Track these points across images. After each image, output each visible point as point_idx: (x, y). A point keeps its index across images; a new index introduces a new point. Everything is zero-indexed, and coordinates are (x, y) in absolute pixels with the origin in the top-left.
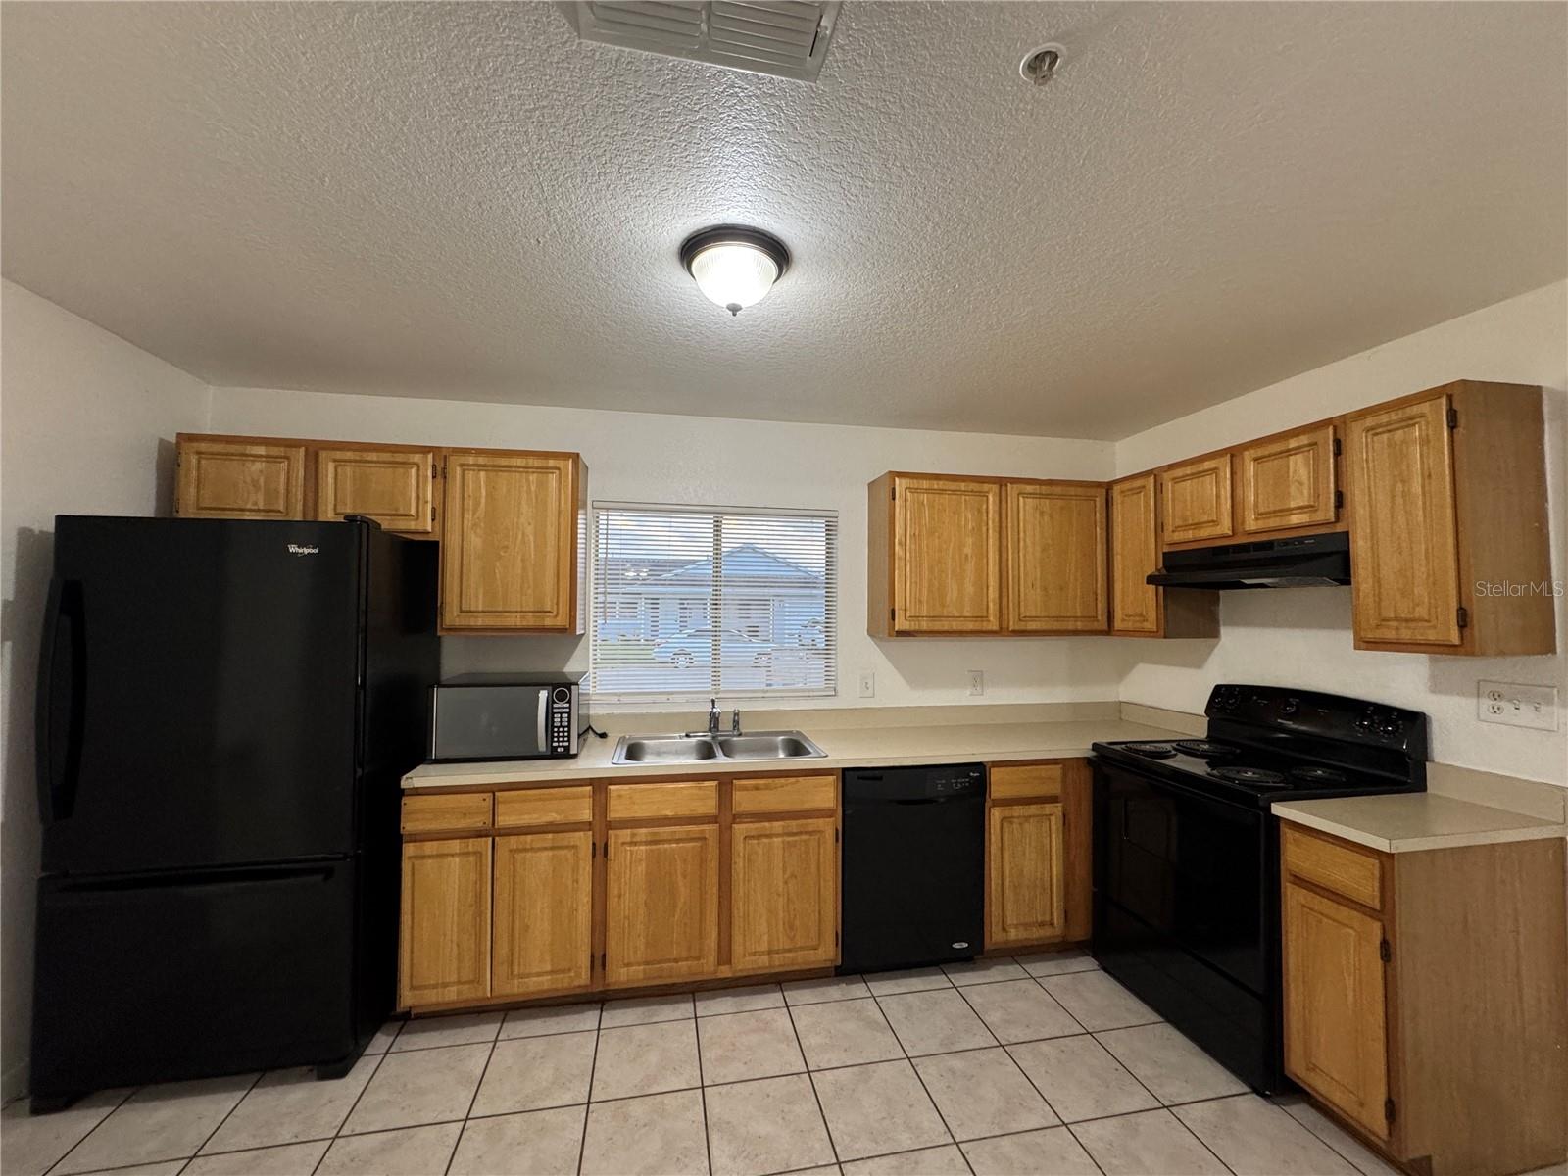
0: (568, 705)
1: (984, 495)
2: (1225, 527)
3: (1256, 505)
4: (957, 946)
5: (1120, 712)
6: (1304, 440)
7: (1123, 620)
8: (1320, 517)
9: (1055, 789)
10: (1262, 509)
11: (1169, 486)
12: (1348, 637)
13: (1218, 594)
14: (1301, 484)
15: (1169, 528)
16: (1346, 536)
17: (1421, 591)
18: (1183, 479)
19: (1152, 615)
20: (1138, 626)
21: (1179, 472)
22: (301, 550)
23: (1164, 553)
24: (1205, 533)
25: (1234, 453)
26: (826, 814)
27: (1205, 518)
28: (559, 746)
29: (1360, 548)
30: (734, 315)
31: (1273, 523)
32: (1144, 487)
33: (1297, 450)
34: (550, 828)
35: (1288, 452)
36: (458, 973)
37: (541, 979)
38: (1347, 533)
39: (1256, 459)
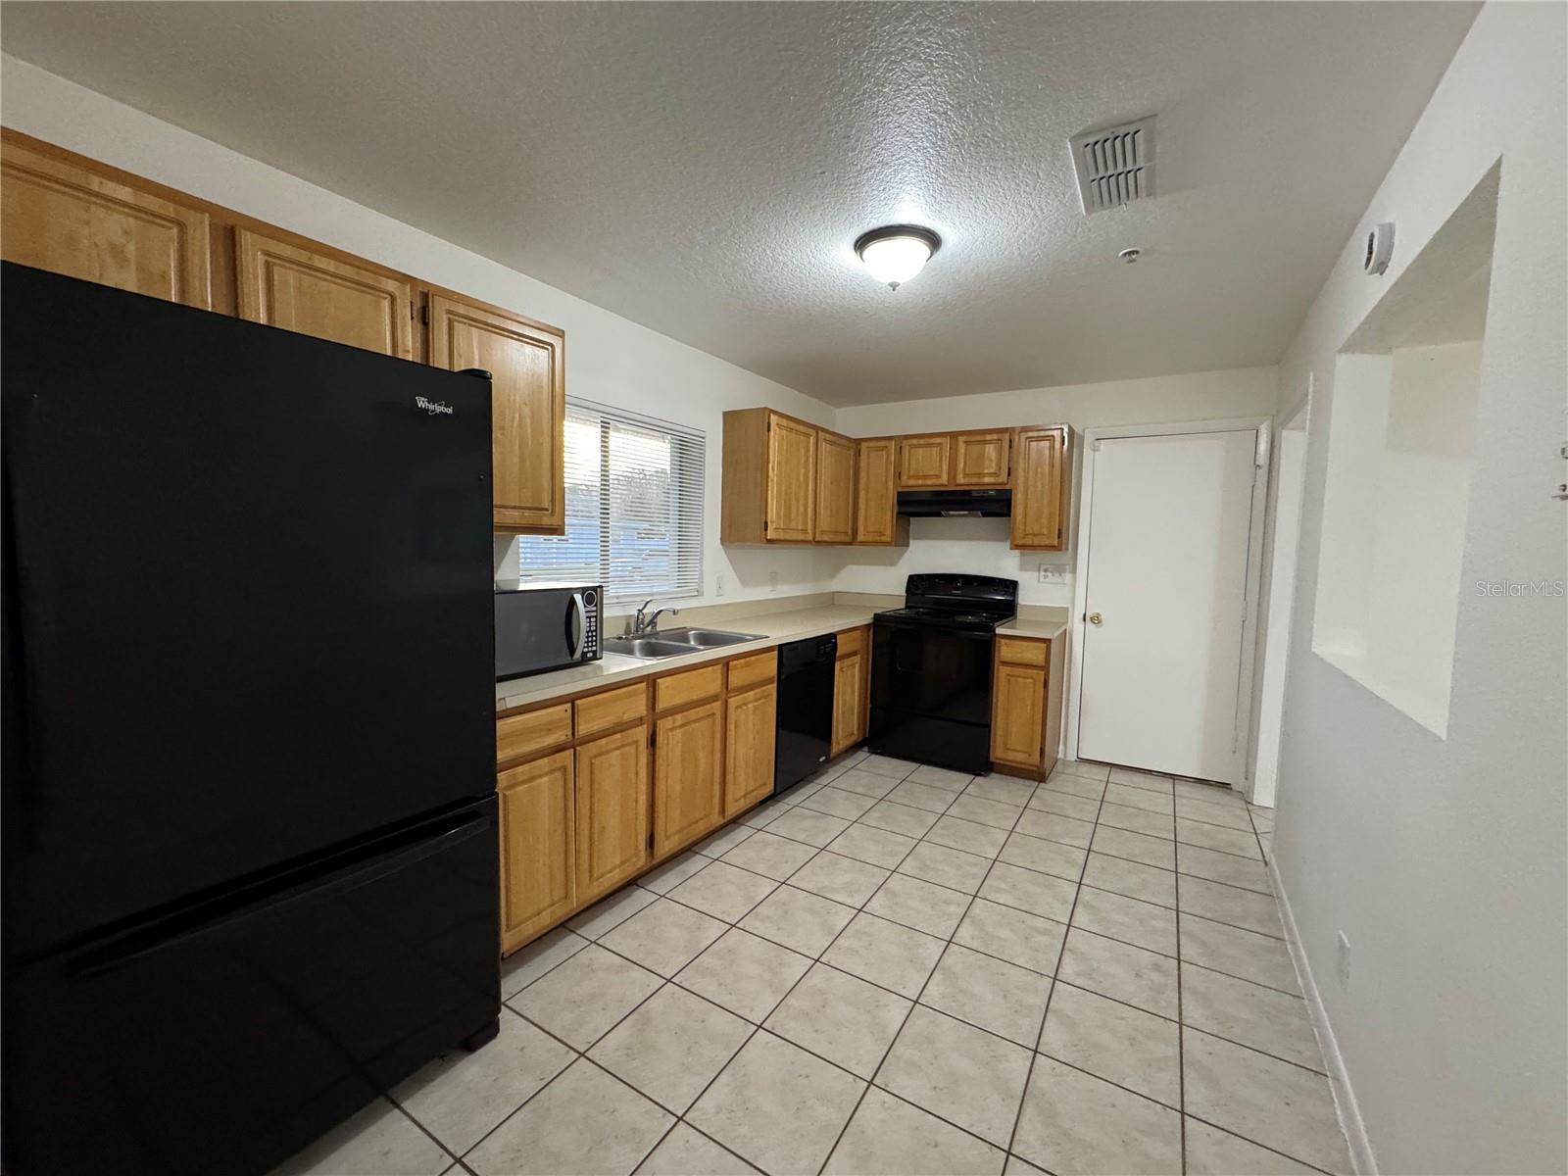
0: (595, 608)
1: (808, 436)
2: (944, 479)
3: (964, 469)
4: (821, 760)
5: (833, 599)
6: (995, 437)
7: (864, 535)
8: (1000, 480)
9: (856, 646)
10: (967, 472)
11: (906, 450)
12: (1008, 544)
13: (909, 521)
14: (991, 460)
15: (904, 477)
16: (1010, 491)
17: (1045, 521)
18: (916, 446)
19: (889, 532)
20: (878, 538)
21: (915, 442)
22: (431, 407)
23: (898, 492)
24: (929, 482)
25: (954, 436)
26: (769, 681)
27: (932, 473)
28: (589, 652)
29: (1018, 499)
30: (894, 290)
31: (974, 480)
32: (886, 447)
33: (990, 442)
34: (616, 729)
35: (985, 442)
36: (551, 895)
37: (612, 874)
38: (1011, 490)
39: (966, 442)
